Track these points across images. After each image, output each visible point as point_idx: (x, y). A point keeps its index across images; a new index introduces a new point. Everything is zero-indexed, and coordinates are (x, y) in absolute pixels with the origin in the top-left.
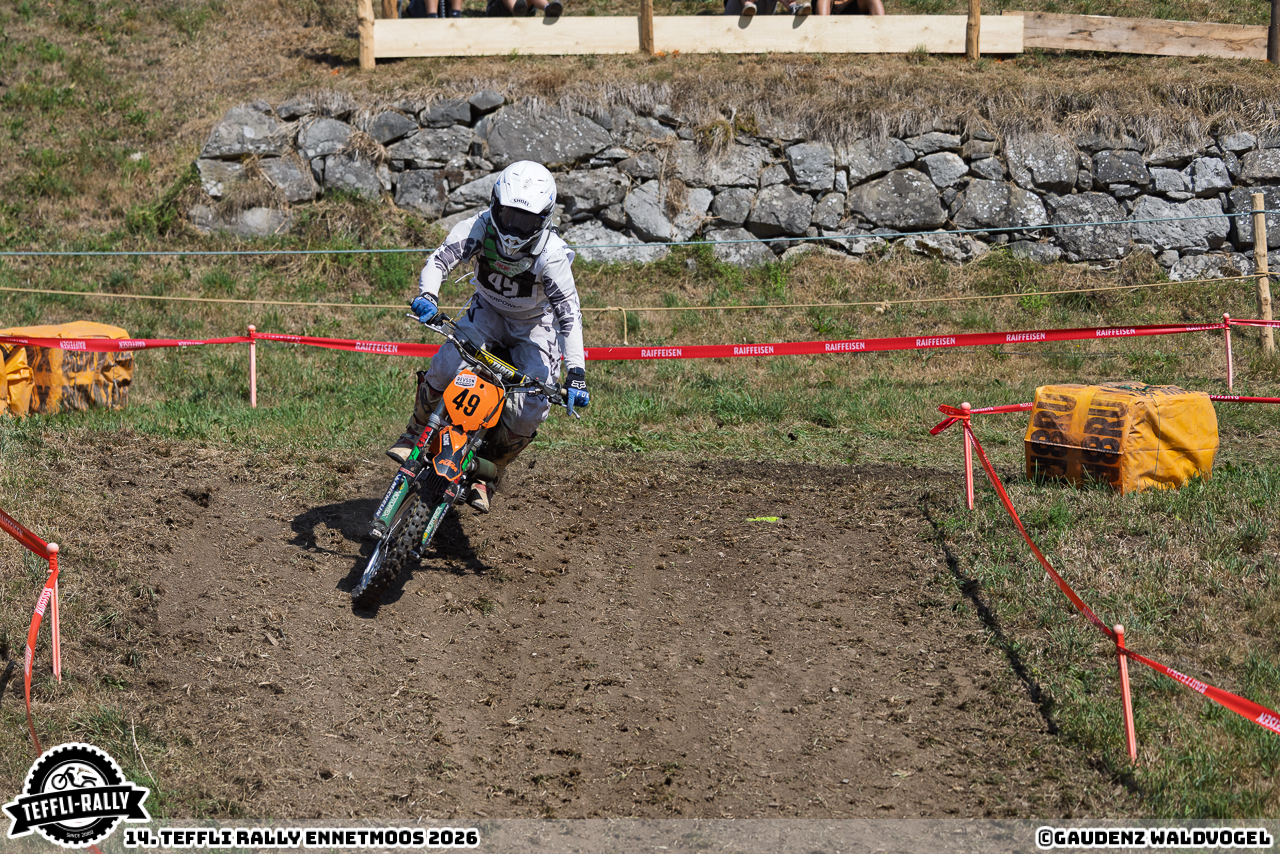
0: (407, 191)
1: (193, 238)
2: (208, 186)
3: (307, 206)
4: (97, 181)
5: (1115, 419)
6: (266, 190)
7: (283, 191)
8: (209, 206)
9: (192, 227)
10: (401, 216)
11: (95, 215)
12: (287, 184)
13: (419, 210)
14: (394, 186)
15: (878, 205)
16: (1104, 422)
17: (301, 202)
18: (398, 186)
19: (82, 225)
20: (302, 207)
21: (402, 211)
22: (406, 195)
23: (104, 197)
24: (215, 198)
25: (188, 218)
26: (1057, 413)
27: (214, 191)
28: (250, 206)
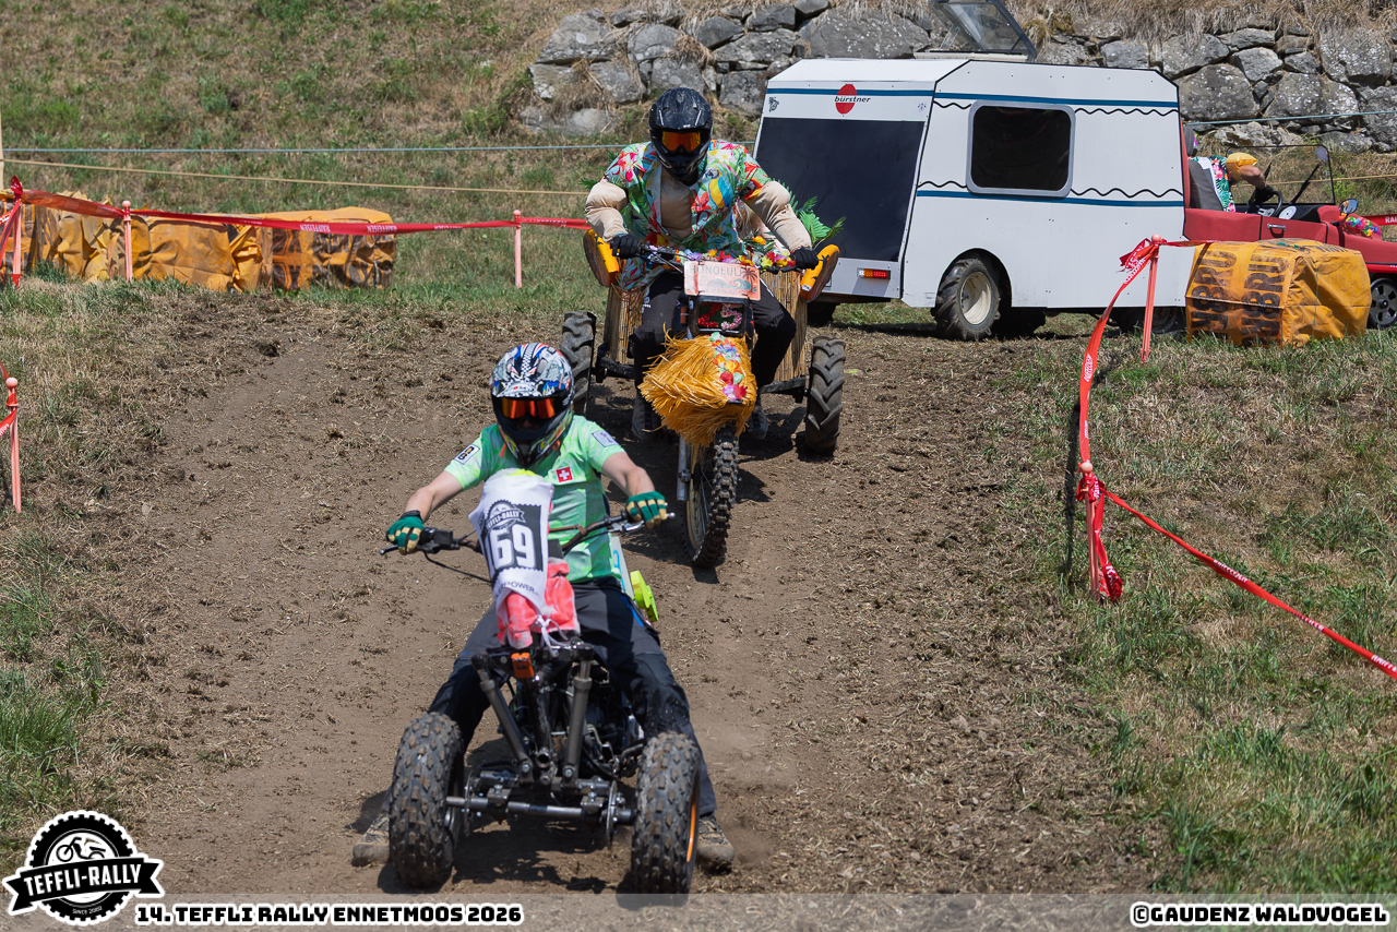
0: (730, 91)
1: (523, 138)
2: (540, 89)
3: (634, 107)
4: (442, 87)
5: (1276, 275)
6: (594, 92)
7: (611, 93)
8: (539, 107)
9: (521, 126)
10: (723, 114)
11: (436, 118)
12: (615, 87)
13: (741, 109)
14: (718, 87)
15: (1190, 99)
16: (1263, 277)
17: (628, 102)
18: (723, 86)
19: (420, 127)
20: (628, 107)
21: (725, 110)
22: (729, 95)
23: (446, 101)
24: (546, 100)
25: (521, 120)
26: (1218, 269)
27: (545, 94)
28: (578, 107)
